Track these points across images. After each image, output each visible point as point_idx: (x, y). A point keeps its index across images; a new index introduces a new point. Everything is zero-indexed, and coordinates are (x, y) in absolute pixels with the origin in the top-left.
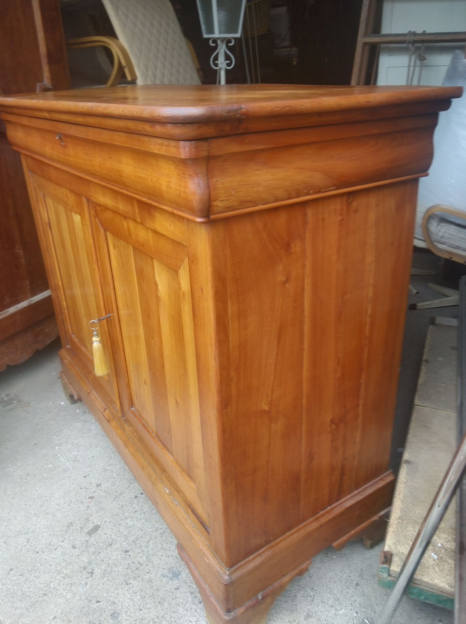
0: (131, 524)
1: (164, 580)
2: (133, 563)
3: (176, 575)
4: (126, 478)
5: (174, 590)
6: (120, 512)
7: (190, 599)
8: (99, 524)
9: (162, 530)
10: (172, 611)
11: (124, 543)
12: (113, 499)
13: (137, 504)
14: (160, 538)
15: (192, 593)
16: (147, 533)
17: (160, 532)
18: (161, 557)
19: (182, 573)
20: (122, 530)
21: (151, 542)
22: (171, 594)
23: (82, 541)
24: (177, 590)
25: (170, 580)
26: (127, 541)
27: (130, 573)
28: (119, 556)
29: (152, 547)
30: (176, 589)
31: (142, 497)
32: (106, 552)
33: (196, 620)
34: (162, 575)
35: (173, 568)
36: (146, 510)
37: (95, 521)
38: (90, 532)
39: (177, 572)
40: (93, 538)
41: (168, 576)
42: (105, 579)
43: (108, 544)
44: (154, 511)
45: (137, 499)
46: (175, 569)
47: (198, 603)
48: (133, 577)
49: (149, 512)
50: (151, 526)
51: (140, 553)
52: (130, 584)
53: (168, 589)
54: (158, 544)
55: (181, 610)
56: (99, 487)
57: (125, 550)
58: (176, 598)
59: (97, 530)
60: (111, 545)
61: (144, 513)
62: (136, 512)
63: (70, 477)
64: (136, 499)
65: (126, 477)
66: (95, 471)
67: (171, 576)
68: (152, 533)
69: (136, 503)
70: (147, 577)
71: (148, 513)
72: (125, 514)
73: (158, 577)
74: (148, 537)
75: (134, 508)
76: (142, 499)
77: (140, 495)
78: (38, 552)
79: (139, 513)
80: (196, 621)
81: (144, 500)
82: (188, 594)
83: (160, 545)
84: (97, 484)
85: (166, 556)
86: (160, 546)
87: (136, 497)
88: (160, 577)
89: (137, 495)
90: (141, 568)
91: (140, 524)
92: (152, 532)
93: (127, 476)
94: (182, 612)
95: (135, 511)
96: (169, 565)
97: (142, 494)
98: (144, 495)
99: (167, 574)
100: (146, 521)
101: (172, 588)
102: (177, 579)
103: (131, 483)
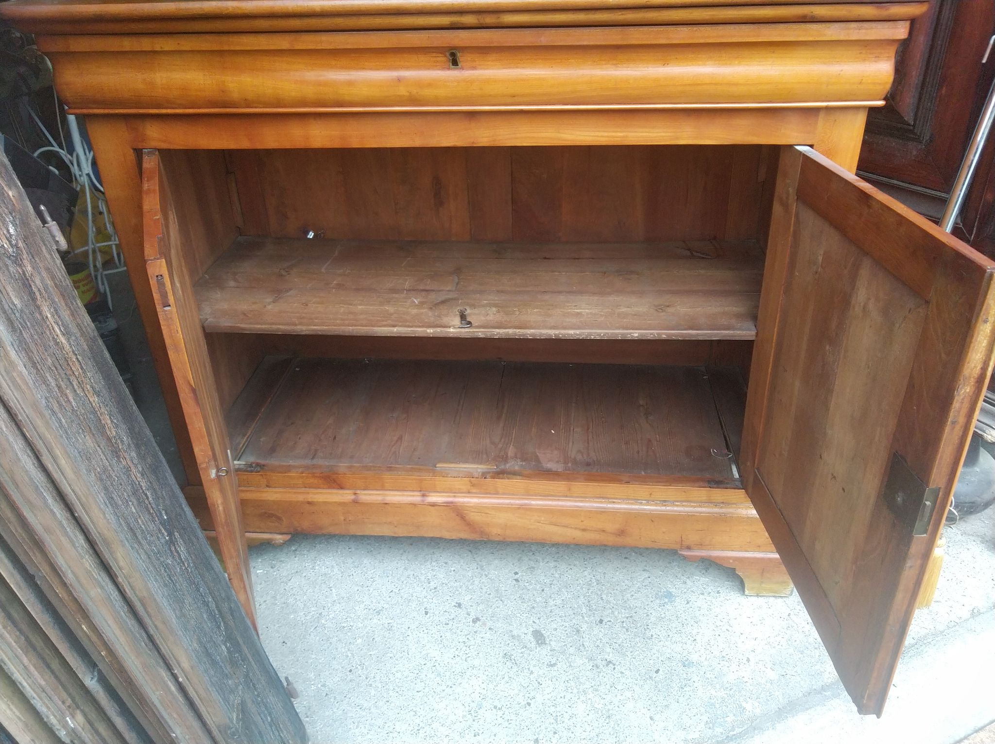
0: (559, 602)
1: (668, 607)
2: (623, 622)
3: (669, 595)
4: (472, 576)
5: (688, 605)
6: (530, 604)
7: (709, 598)
8: (532, 629)
9: (594, 581)
10: (715, 617)
11: (586, 619)
12: (501, 602)
13: (530, 585)
14: (604, 587)
15: (703, 594)
16: (588, 594)
17: (595, 583)
18: (634, 597)
19: (671, 590)
20: (562, 613)
21: (604, 597)
22: (691, 609)
23: (548, 654)
24: (691, 603)
25: (672, 602)
26: (584, 615)
27: (636, 630)
28: (603, 631)
29: (612, 598)
30: (688, 603)
32: (586, 639)
33: (738, 604)
34: (660, 606)
35: (657, 594)
37: (524, 630)
38: (540, 642)
39: (665, 593)
40: (553, 643)
41: (665, 603)
42: (628, 654)
43: (575, 633)
44: (557, 575)
45: (522, 580)
46: (660, 594)
47: (718, 595)
48: (643, 630)
49: (554, 580)
50: (579, 587)
51: (613, 612)
52: (652, 636)
53: (683, 609)
54: (612, 592)
55: (718, 610)
56: (463, 606)
57: (597, 622)
58: (700, 607)
59: (542, 635)
60: (578, 631)
61: (551, 584)
62: (543, 590)
63: (409, 628)
64: (521, 582)
65: (470, 576)
66: (425, 600)
67: (666, 600)
68: (591, 591)
69: (528, 584)
70: (653, 619)
72: (538, 601)
73: (660, 610)
74: (594, 596)
75: (535, 589)
76: (524, 577)
77: (517, 576)
78: (529, 704)
79: (548, 588)
80: (740, 605)
81: (529, 575)
82: (701, 597)
83: (615, 591)
84: (455, 606)
85: (636, 593)
86: (617, 592)
87: (517, 580)
88: (662, 609)
89: (515, 578)
90: (636, 618)
91: (567, 594)
92: (588, 590)
94: (721, 610)
95: (541, 589)
96: (650, 596)
97: (516, 573)
98: (522, 572)
99: (662, 602)
100: (567, 588)
101: (684, 606)
102: (676, 597)
103: (486, 576)
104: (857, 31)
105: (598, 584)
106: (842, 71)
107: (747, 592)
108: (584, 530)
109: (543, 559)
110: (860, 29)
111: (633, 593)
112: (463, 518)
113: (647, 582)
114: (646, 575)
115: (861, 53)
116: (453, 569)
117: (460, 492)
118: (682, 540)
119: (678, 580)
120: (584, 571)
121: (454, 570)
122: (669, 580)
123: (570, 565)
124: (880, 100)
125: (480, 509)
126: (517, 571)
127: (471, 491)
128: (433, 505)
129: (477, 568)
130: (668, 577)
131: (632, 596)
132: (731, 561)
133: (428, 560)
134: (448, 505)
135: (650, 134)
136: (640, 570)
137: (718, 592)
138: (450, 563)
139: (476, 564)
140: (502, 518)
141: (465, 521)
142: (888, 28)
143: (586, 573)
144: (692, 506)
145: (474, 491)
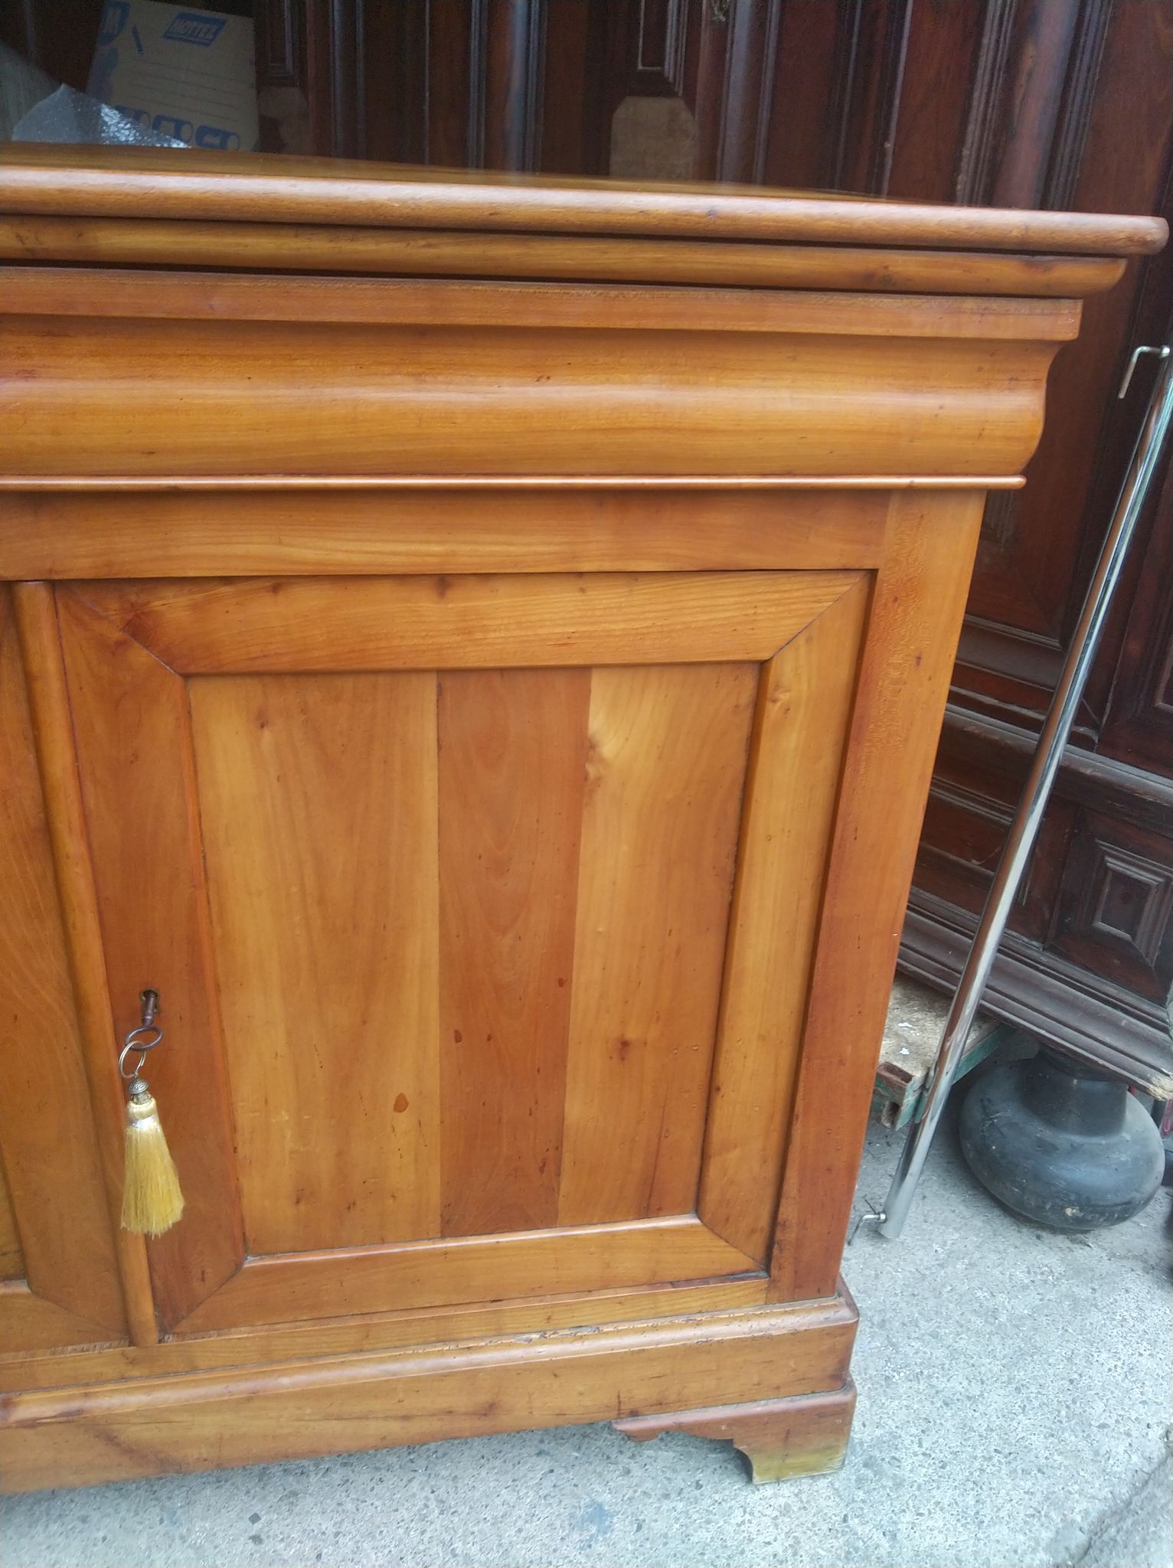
1: (600, 1548)
3: (599, 1514)
4: (149, 1548)
5: (640, 1534)
7: (680, 1506)
9: (433, 1504)
10: (699, 1557)
13: (289, 1545)
14: (456, 1519)
15: (666, 1496)
16: (421, 1547)
17: (437, 1512)
18: (523, 1534)
19: (600, 1500)
21: (458, 1545)
22: (648, 1545)
24: (645, 1527)
25: (605, 1533)
29: (477, 1547)
30: (639, 1528)
31: (270, 1523)
33: (741, 1510)
34: (582, 1548)
35: (572, 1516)
36: (328, 1526)
39: (590, 1510)
41: (592, 1536)
44: (349, 1506)
45: (268, 1537)
46: (579, 1514)
47: (697, 1492)
49: (343, 1520)
50: (401, 1531)
53: (630, 1547)
54: (475, 1529)
55: (703, 1535)
58: (665, 1536)
61: (337, 1534)
62: (319, 1556)
64: (266, 1541)
65: (143, 1547)
67: (594, 1529)
68: (428, 1535)
69: (283, 1545)
71: (345, 1524)
74: (437, 1549)
75: (300, 1557)
76: (275, 1526)
77: (258, 1526)
79: (331, 1548)
80: (745, 1512)
81: (284, 1519)
82: (666, 1505)
83: (481, 1525)
85: (527, 1522)
86: (486, 1527)
87: (257, 1539)
88: (587, 1556)
89: (253, 1533)
91: (374, 1557)
92: (423, 1533)
93: (143, 1542)
94: (709, 1536)
95: (313, 1556)
96: (558, 1523)
97: (255, 1518)
98: (268, 1513)
99: (586, 1536)
100: (374, 1537)
101: (633, 1538)
102: (612, 1516)
103: (183, 1539)
104: (977, 318)
105: (442, 1513)
106: (941, 408)
107: (757, 1478)
108: (406, 1418)
109: (317, 1465)
110: (982, 315)
111: (520, 1523)
112: (111, 1439)
113: (548, 1484)
114: (544, 1464)
115: (980, 369)
116: (101, 1534)
117: (101, 1381)
118: (620, 1402)
119: (612, 1467)
120: (410, 1481)
121: (104, 1539)
122: (595, 1471)
123: (378, 1469)
124: (1014, 474)
125: (152, 1416)
126: (256, 1510)
127: (128, 1374)
128: (32, 1424)
129: (162, 1521)
130: (591, 1463)
131: (520, 1530)
132: (723, 1428)
133: (38, 1520)
134: (69, 1419)
135: (512, 549)
136: (530, 1456)
137: (699, 1486)
138: (95, 1516)
139: (158, 1510)
140: (208, 1426)
141: (118, 1445)
142: (1042, 314)
143: (415, 1484)
144: (636, 1331)
145: (136, 1373)
